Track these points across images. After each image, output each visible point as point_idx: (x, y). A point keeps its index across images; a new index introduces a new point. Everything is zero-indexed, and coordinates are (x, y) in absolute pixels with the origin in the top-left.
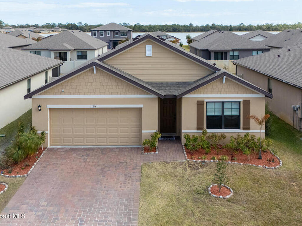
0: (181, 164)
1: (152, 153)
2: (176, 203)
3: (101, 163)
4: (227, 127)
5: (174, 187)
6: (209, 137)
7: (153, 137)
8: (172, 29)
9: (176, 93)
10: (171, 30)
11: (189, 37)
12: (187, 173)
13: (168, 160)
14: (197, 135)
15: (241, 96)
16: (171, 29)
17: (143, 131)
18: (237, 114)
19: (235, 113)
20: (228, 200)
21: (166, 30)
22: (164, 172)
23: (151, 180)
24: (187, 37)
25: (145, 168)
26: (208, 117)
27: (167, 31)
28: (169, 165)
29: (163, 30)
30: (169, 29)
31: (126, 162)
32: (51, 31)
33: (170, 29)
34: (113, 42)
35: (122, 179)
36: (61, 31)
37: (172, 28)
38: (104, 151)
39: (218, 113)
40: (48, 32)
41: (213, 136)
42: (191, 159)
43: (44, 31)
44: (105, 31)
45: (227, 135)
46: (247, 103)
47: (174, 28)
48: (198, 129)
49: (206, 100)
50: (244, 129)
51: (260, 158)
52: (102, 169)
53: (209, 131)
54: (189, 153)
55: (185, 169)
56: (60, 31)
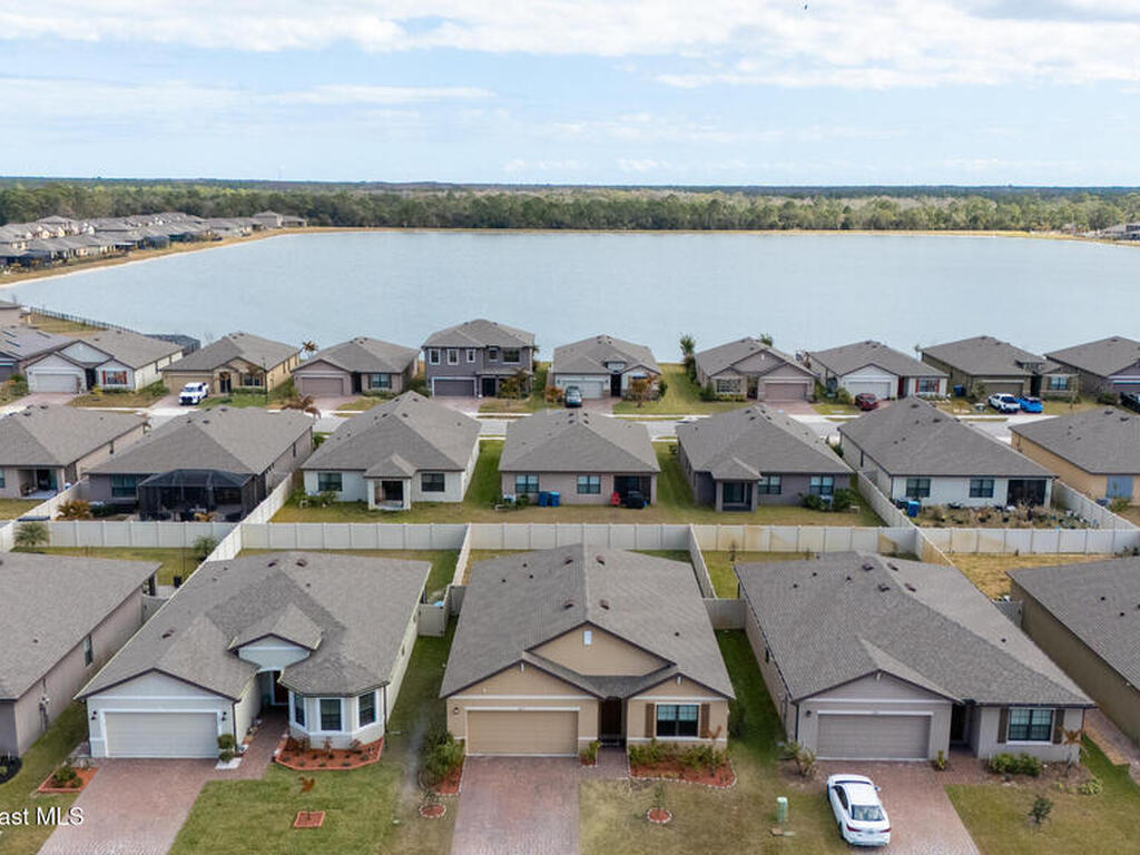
0: (623, 782)
1: (591, 766)
2: (614, 828)
3: (534, 778)
4: (681, 734)
5: (614, 811)
6: (658, 748)
7: (592, 745)
8: (650, 220)
9: (621, 695)
10: (648, 225)
11: (689, 342)
12: (629, 795)
13: (609, 778)
14: (644, 745)
15: (698, 699)
16: (647, 221)
17: (580, 738)
18: (695, 718)
19: (692, 718)
20: (664, 825)
21: (631, 222)
22: (603, 794)
23: (591, 803)
24: (683, 342)
25: (584, 788)
26: (659, 723)
27: (634, 224)
28: (610, 784)
29: (621, 222)
30: (640, 221)
31: (561, 778)
32: (249, 229)
33: (644, 220)
34: (484, 380)
35: (559, 799)
36: (283, 224)
37: (653, 218)
38: (535, 762)
39: (671, 717)
40: (244, 235)
41: (664, 746)
42: (636, 776)
43: (227, 229)
44: (463, 349)
45: (679, 744)
46: (706, 707)
47: (657, 217)
48: (647, 736)
49: (656, 703)
50: (702, 737)
51: (713, 776)
52: (537, 787)
53: (659, 738)
54: (633, 767)
55: (626, 790)
56: (279, 225)
